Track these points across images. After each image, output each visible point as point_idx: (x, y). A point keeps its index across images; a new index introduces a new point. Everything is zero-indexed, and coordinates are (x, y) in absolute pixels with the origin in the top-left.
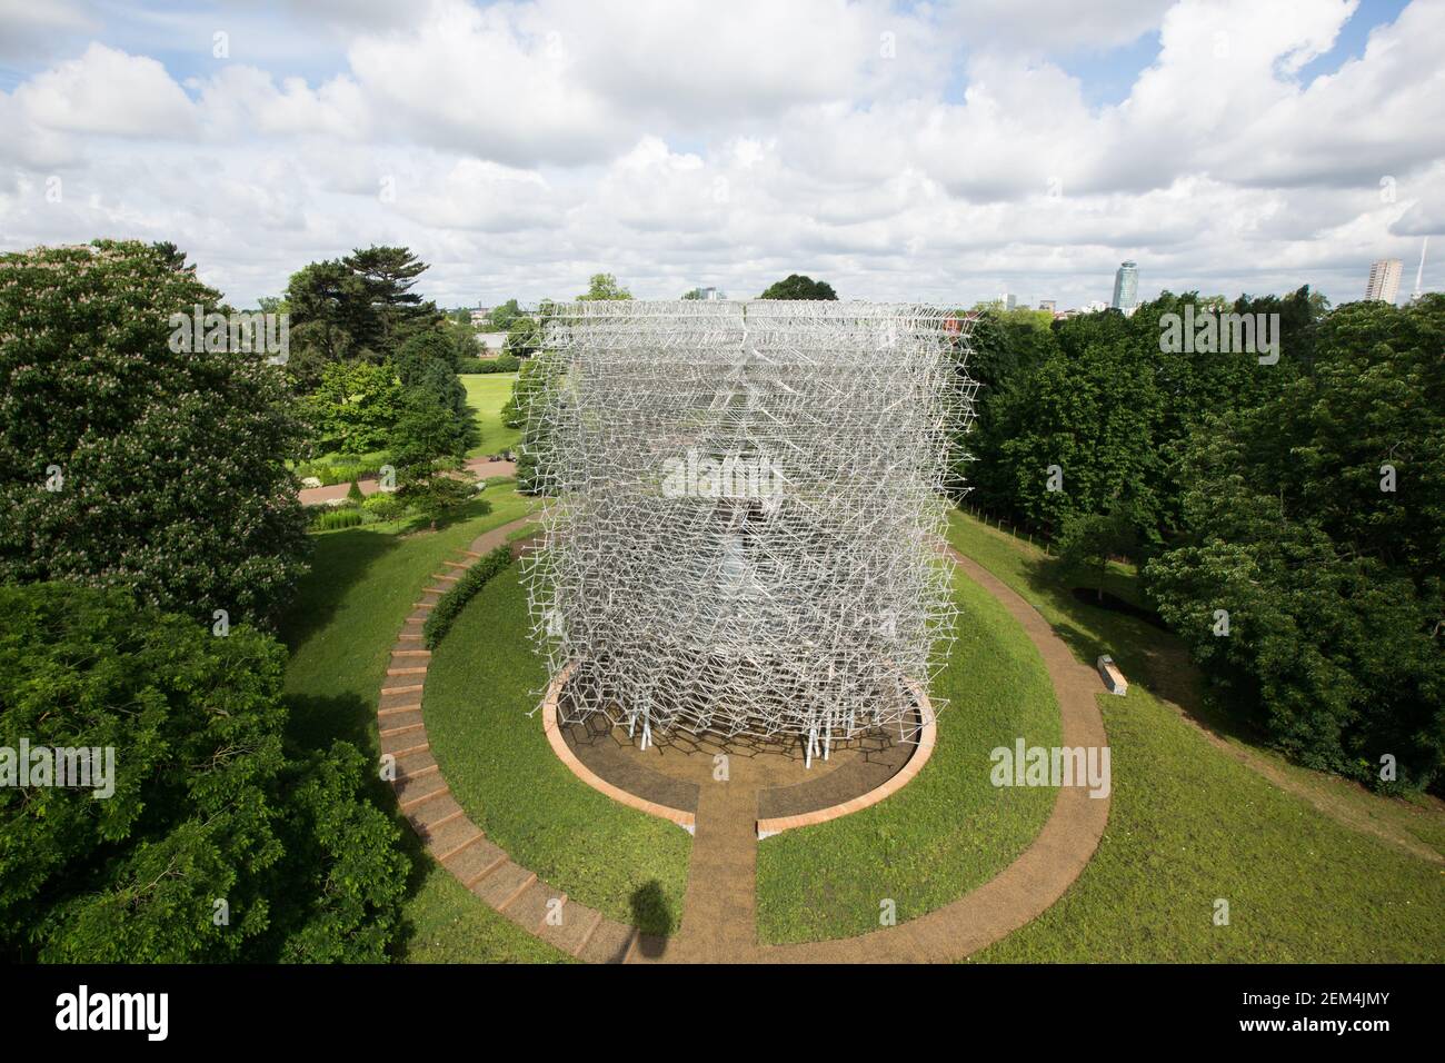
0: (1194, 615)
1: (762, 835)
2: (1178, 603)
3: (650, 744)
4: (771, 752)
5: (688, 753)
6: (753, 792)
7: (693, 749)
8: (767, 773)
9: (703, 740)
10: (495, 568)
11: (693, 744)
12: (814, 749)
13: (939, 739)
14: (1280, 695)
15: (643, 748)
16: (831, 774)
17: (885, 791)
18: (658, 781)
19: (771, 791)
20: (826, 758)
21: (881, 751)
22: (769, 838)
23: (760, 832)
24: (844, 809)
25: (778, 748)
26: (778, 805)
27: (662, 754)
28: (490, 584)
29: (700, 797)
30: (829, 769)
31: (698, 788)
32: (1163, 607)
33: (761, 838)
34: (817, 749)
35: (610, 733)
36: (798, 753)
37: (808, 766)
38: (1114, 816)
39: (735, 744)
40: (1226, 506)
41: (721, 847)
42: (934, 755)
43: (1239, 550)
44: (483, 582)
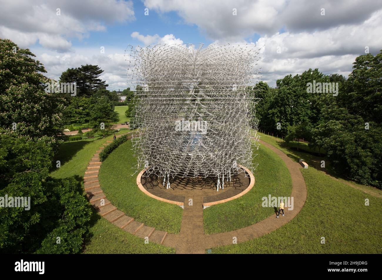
0: (326, 141)
1: (205, 208)
2: (321, 139)
3: (170, 187)
4: (206, 188)
5: (182, 189)
6: (201, 198)
7: (184, 188)
8: (205, 193)
9: (186, 186)
10: (122, 141)
11: (184, 187)
12: (219, 187)
13: (256, 182)
14: (352, 162)
15: (167, 188)
16: (224, 193)
17: (241, 195)
18: (173, 196)
19: (207, 197)
20: (223, 188)
21: (240, 186)
22: (207, 208)
23: (204, 207)
24: (229, 199)
25: (209, 187)
26: (209, 200)
27: (174, 190)
28: (120, 146)
29: (185, 200)
30: (224, 191)
31: (184, 197)
32: (317, 141)
33: (204, 208)
34: (220, 186)
35: (158, 185)
36: (215, 188)
37: (218, 190)
38: (308, 196)
39: (196, 187)
40: (332, 112)
41: (192, 211)
42: (255, 185)
43: (337, 122)
44: (118, 145)
